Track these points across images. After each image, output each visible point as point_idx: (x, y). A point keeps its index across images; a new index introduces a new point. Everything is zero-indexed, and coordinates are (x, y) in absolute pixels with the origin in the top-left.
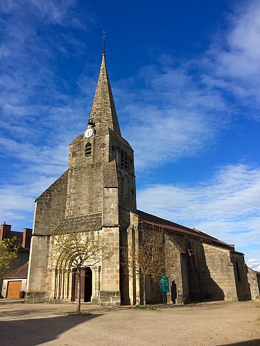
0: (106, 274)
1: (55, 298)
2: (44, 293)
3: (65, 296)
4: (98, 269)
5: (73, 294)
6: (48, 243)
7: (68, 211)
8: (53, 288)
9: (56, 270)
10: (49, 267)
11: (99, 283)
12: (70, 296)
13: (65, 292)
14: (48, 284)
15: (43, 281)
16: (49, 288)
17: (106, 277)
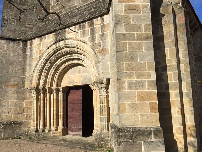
0: (127, 90)
1: (37, 131)
2: (19, 124)
3: (53, 128)
4: (104, 85)
5: (65, 124)
6: (24, 51)
7: (53, 7)
8: (34, 116)
9: (37, 90)
10: (27, 85)
11: (108, 109)
12: (61, 127)
13: (54, 121)
14: (26, 110)
15: (18, 106)
16: (29, 116)
17: (128, 97)
